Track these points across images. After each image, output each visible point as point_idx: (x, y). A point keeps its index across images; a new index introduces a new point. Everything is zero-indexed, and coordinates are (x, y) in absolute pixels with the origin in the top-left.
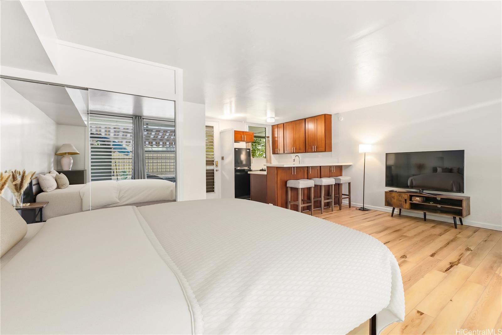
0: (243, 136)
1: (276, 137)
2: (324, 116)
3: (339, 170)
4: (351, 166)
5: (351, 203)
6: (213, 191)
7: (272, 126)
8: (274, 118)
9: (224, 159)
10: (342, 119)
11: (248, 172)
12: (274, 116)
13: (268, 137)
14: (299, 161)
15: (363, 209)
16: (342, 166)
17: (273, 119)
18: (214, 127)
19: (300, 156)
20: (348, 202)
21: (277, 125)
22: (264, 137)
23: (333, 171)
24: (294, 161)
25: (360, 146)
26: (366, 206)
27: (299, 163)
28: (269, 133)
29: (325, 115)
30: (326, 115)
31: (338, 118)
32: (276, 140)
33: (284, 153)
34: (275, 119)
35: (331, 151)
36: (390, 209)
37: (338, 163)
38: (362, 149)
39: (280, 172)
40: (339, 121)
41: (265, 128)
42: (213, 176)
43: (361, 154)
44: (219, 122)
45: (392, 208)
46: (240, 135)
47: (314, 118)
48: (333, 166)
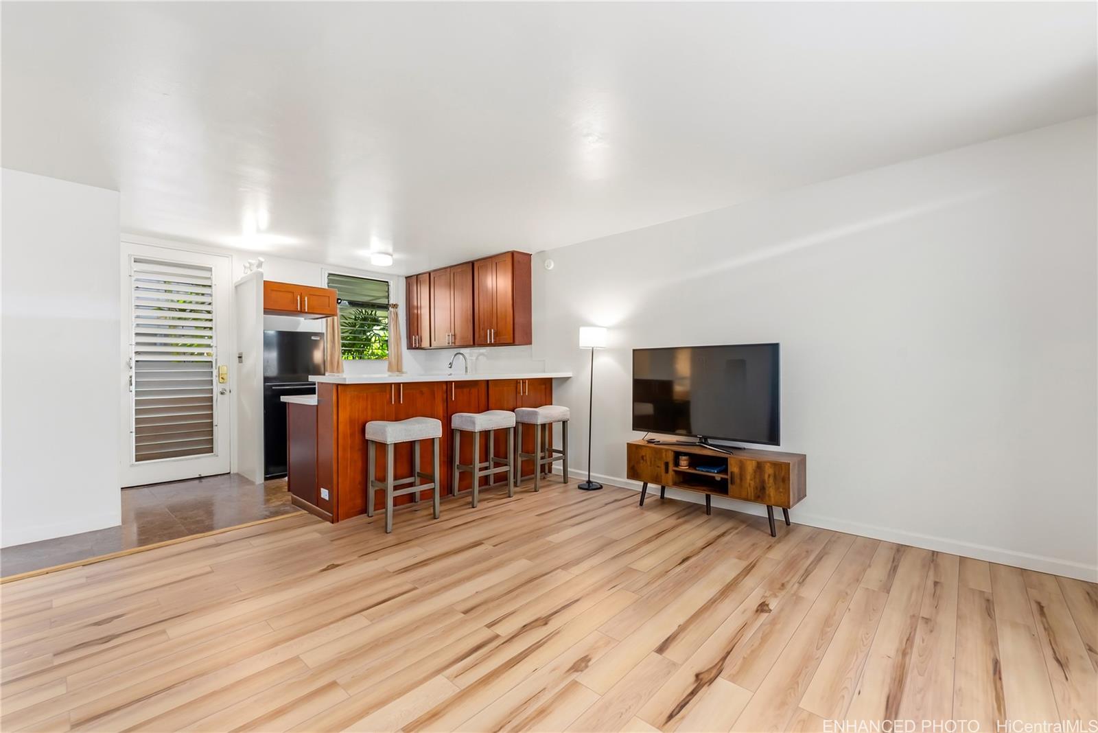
0: (299, 298)
1: (413, 307)
2: (510, 256)
3: (544, 389)
4: (570, 380)
5: (569, 469)
6: (211, 450)
7: (406, 278)
8: (392, 256)
9: (244, 361)
10: (551, 265)
11: (282, 397)
12: (390, 250)
13: (395, 306)
14: (466, 368)
15: (589, 486)
16: (551, 379)
17: (390, 257)
18: (213, 270)
19: (467, 356)
20: (562, 468)
21: (417, 275)
22: (385, 307)
23: (524, 392)
24: (450, 367)
25: (583, 330)
26: (597, 477)
27: (466, 371)
28: (397, 295)
29: (513, 253)
30: (515, 255)
31: (544, 262)
32: (414, 314)
33: (431, 346)
34: (393, 260)
35: (530, 343)
36: (637, 485)
37: (544, 372)
38: (587, 338)
39: (346, 399)
40: (546, 269)
41: (387, 282)
42: (211, 407)
43: (584, 351)
44: (232, 256)
45: (642, 483)
46: (290, 295)
47: (491, 262)
48: (522, 380)
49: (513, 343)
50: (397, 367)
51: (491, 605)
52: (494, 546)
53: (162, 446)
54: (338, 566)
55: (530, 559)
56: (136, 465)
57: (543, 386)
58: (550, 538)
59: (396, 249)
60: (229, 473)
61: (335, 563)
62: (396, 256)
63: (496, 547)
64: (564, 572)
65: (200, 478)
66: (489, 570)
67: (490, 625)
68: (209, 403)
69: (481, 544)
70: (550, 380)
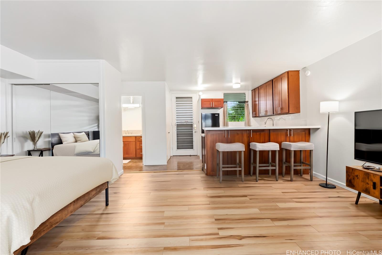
0: (212, 103)
2: (287, 74)
3: (305, 134)
6: (192, 148)
7: (252, 91)
8: (240, 84)
10: (308, 73)
12: (239, 82)
13: (247, 102)
15: (326, 186)
18: (192, 98)
21: (255, 89)
23: (290, 135)
24: (266, 124)
25: (322, 103)
26: (331, 180)
27: (273, 125)
28: (249, 98)
29: (288, 72)
30: (290, 72)
32: (254, 104)
35: (299, 112)
38: (325, 107)
40: (306, 76)
41: (245, 93)
42: (192, 136)
43: (324, 114)
44: (197, 93)
45: (357, 192)
46: (209, 102)
47: (279, 78)
48: (290, 129)
49: (288, 113)
50: (249, 124)
51: (227, 221)
52: (250, 199)
53: (183, 146)
54: (197, 189)
55: (260, 210)
56: (177, 150)
57: (304, 132)
58: (278, 204)
59: (242, 81)
60: (197, 155)
61: (197, 188)
62: (242, 83)
63: (250, 200)
64: (271, 221)
65: (190, 156)
66: (239, 208)
67: (219, 229)
68: (192, 135)
69: (247, 196)
70: (309, 130)
